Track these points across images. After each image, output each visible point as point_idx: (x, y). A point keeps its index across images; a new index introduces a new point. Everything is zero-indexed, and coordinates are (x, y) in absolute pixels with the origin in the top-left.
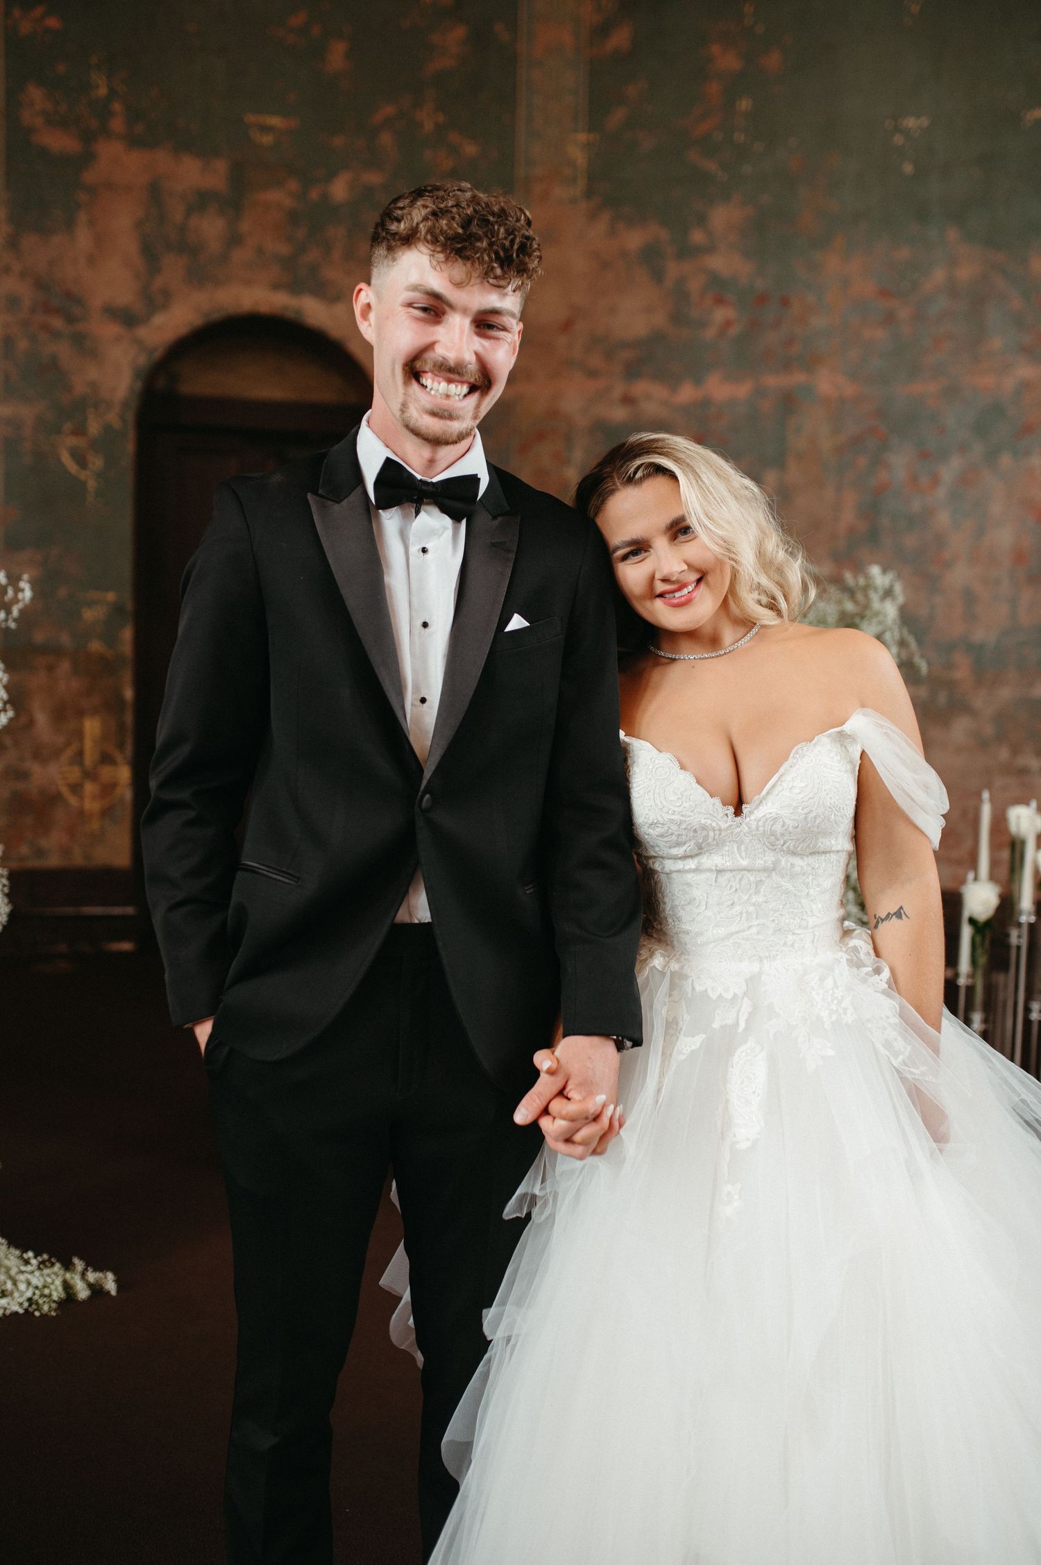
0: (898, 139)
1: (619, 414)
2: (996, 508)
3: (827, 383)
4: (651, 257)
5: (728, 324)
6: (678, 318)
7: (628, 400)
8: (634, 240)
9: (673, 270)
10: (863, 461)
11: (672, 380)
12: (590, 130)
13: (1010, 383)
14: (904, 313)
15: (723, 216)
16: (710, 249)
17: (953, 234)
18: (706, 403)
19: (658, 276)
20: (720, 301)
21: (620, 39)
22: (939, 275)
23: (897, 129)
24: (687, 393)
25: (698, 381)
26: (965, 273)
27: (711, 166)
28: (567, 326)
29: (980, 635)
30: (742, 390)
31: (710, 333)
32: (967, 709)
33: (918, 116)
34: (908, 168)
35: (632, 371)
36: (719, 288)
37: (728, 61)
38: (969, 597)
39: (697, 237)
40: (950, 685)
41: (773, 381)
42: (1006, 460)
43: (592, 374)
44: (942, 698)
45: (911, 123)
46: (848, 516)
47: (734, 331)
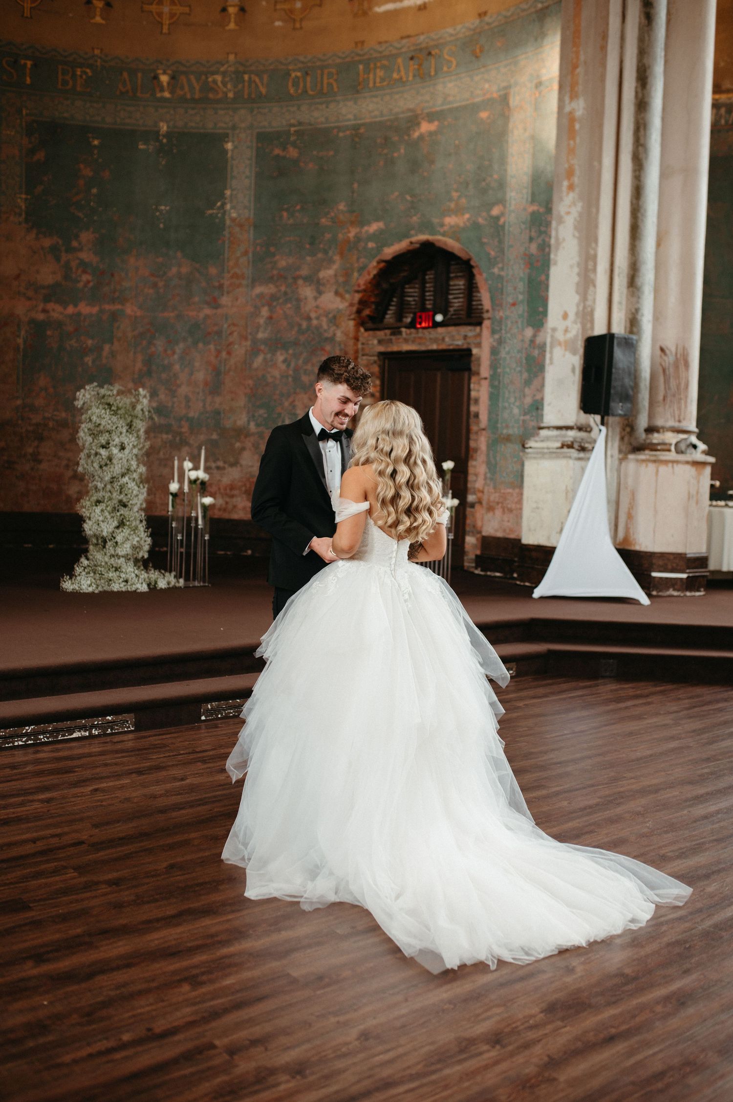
0: (158, 214)
1: (41, 317)
2: (197, 364)
3: (130, 309)
4: (54, 250)
5: (88, 282)
6: (66, 277)
7: (44, 311)
8: (47, 242)
9: (64, 257)
10: (144, 343)
11: (64, 304)
12: (26, 194)
13: (201, 315)
14: (161, 284)
15: (86, 237)
16: (81, 250)
17: (179, 254)
18: (79, 314)
19: (58, 259)
20: (84, 272)
21: (40, 156)
22: (174, 270)
23: (157, 209)
24: (70, 310)
25: (76, 306)
26: (184, 270)
27: (81, 215)
28: (18, 277)
29: (191, 414)
30: (95, 310)
31: (81, 285)
32: (187, 444)
33: (166, 206)
34: (162, 226)
35: (47, 299)
36: (84, 266)
37: (88, 172)
38: (188, 400)
39: (75, 244)
40: (180, 434)
41: (107, 307)
42: (200, 345)
43: (29, 299)
44: (178, 439)
45: (163, 208)
46: (139, 365)
47: (91, 284)
